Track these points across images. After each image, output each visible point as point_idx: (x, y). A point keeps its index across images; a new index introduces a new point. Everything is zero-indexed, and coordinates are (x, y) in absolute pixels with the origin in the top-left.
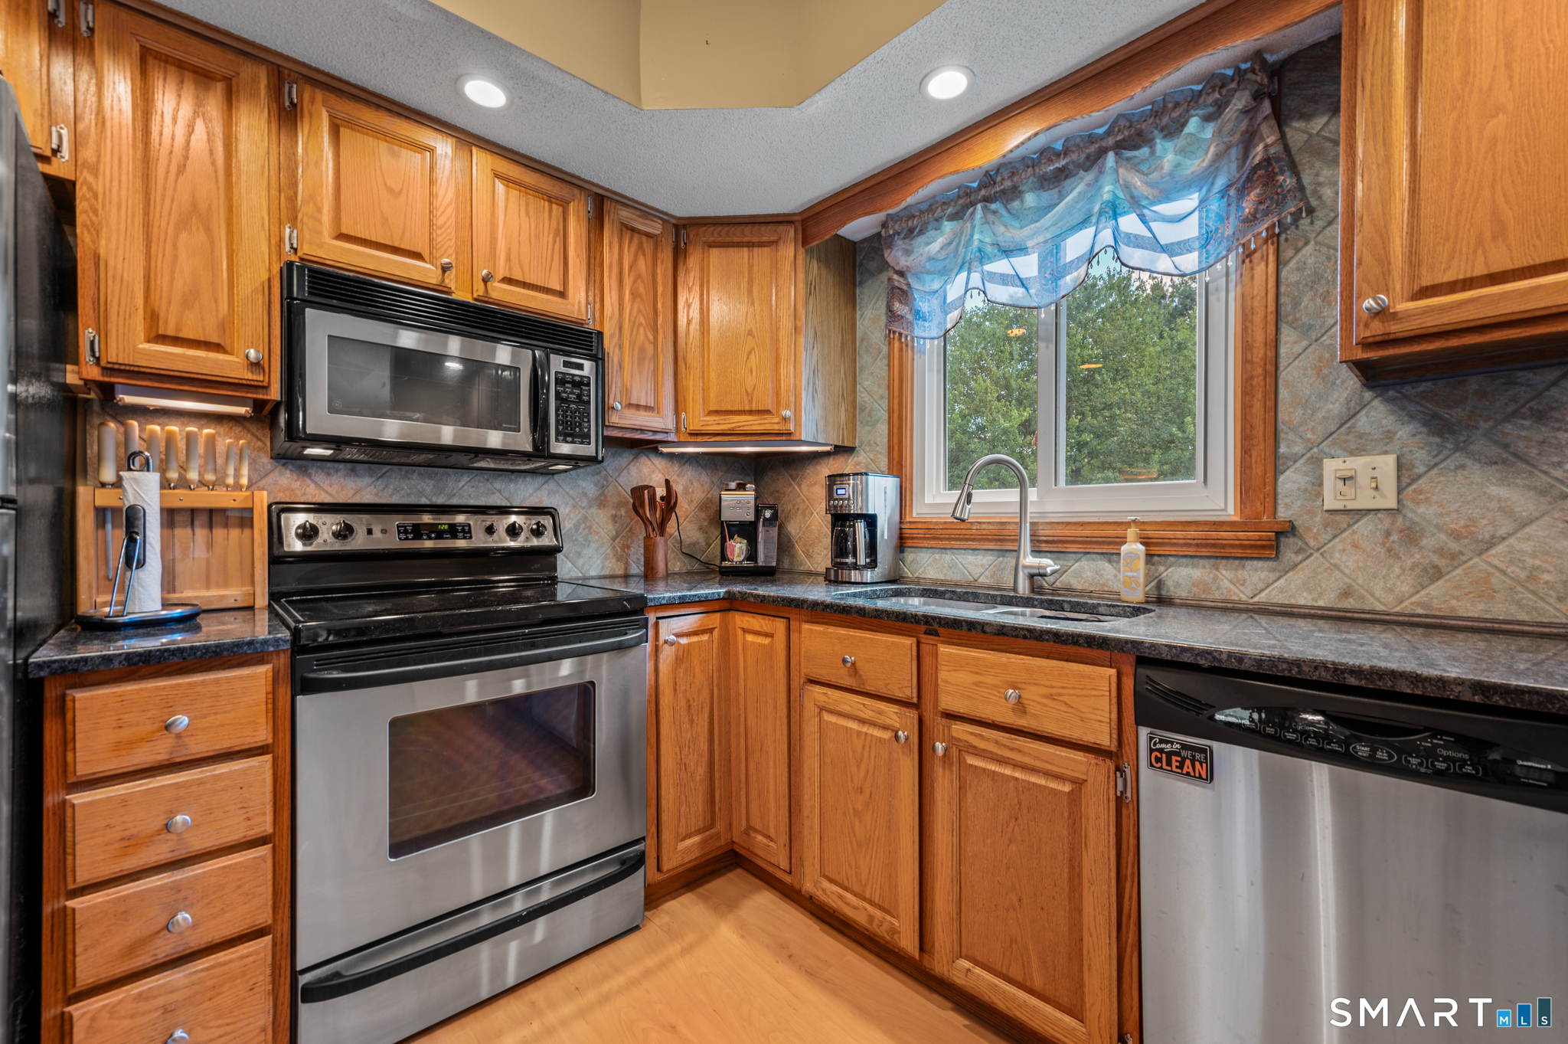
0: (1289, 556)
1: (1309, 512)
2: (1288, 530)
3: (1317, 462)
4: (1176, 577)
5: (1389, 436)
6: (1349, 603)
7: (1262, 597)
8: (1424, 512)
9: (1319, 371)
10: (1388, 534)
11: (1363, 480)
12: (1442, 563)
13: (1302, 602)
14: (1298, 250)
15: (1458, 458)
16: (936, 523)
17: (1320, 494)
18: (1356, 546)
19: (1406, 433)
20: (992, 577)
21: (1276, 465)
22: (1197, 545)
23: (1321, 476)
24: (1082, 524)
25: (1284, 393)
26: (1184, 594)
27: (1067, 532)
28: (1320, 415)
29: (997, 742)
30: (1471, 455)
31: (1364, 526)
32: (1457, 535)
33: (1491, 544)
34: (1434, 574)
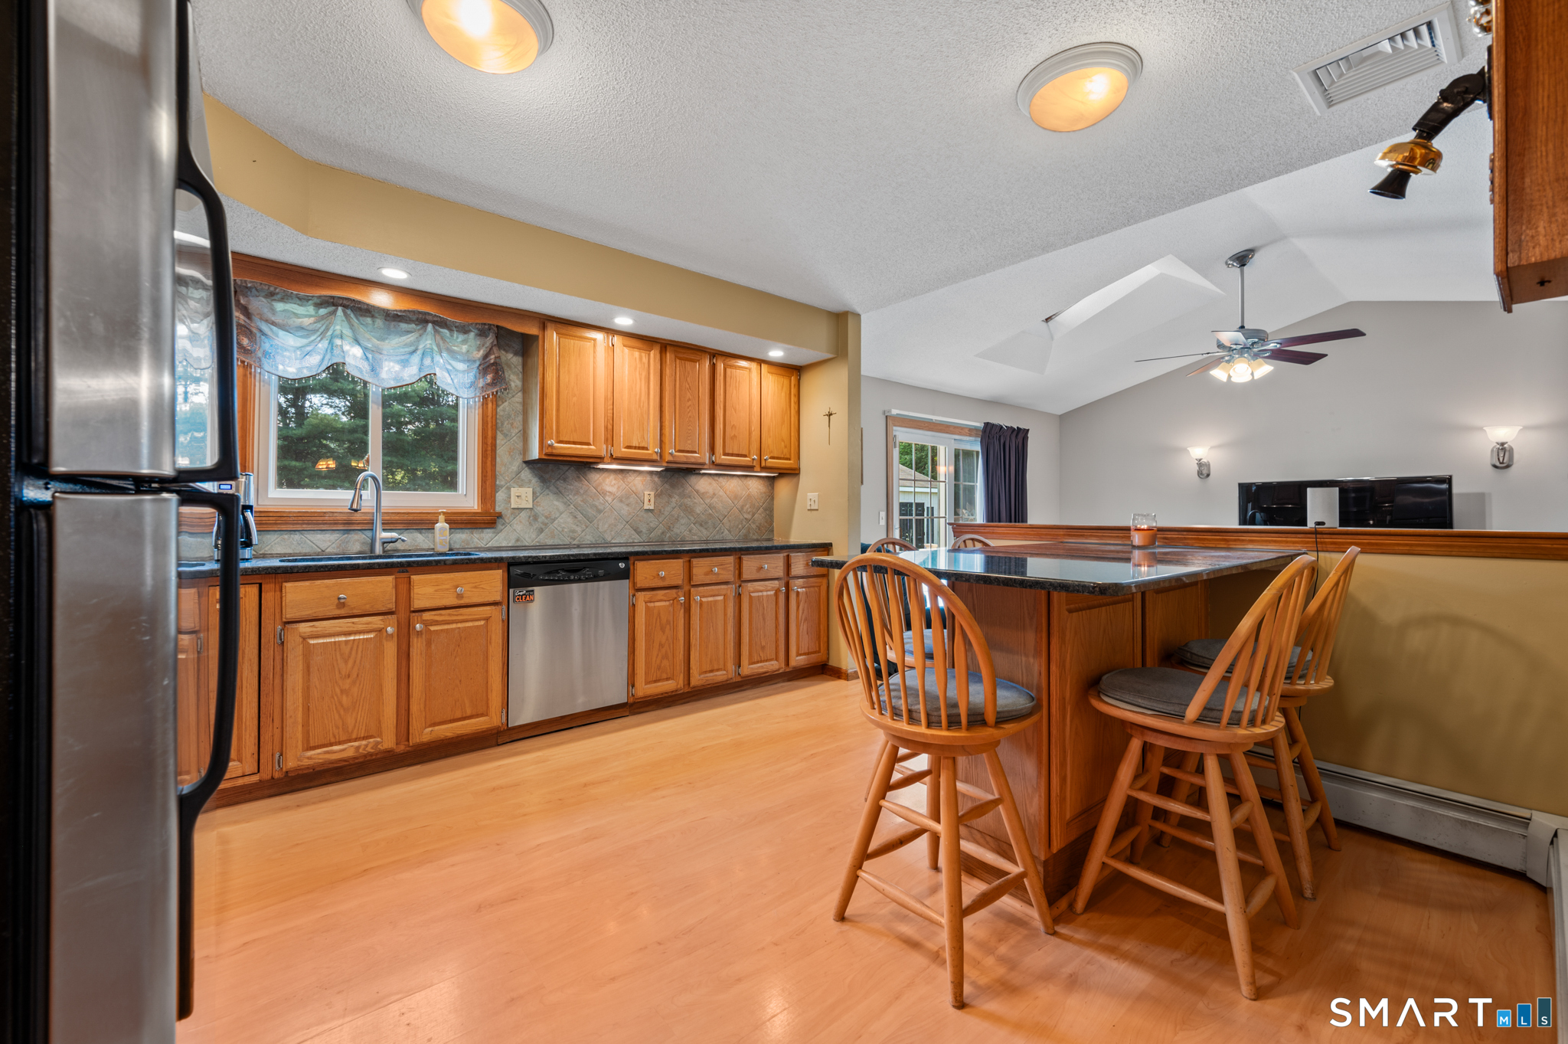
0: (500, 527)
1: (506, 509)
2: (500, 516)
3: (509, 489)
4: (454, 539)
5: (530, 481)
6: (519, 544)
7: (490, 545)
8: (539, 509)
9: (510, 452)
10: (530, 517)
11: (523, 497)
12: (543, 527)
13: (504, 545)
14: (503, 403)
15: (547, 491)
16: (290, 512)
17: (510, 502)
18: (521, 522)
19: (535, 481)
20: (338, 548)
21: (495, 489)
22: (466, 523)
23: (510, 495)
24: (408, 513)
25: (498, 460)
26: (458, 547)
27: (397, 518)
28: (510, 470)
29: (449, 615)
30: (550, 491)
31: (523, 514)
32: (547, 518)
33: (554, 520)
34: (541, 531)
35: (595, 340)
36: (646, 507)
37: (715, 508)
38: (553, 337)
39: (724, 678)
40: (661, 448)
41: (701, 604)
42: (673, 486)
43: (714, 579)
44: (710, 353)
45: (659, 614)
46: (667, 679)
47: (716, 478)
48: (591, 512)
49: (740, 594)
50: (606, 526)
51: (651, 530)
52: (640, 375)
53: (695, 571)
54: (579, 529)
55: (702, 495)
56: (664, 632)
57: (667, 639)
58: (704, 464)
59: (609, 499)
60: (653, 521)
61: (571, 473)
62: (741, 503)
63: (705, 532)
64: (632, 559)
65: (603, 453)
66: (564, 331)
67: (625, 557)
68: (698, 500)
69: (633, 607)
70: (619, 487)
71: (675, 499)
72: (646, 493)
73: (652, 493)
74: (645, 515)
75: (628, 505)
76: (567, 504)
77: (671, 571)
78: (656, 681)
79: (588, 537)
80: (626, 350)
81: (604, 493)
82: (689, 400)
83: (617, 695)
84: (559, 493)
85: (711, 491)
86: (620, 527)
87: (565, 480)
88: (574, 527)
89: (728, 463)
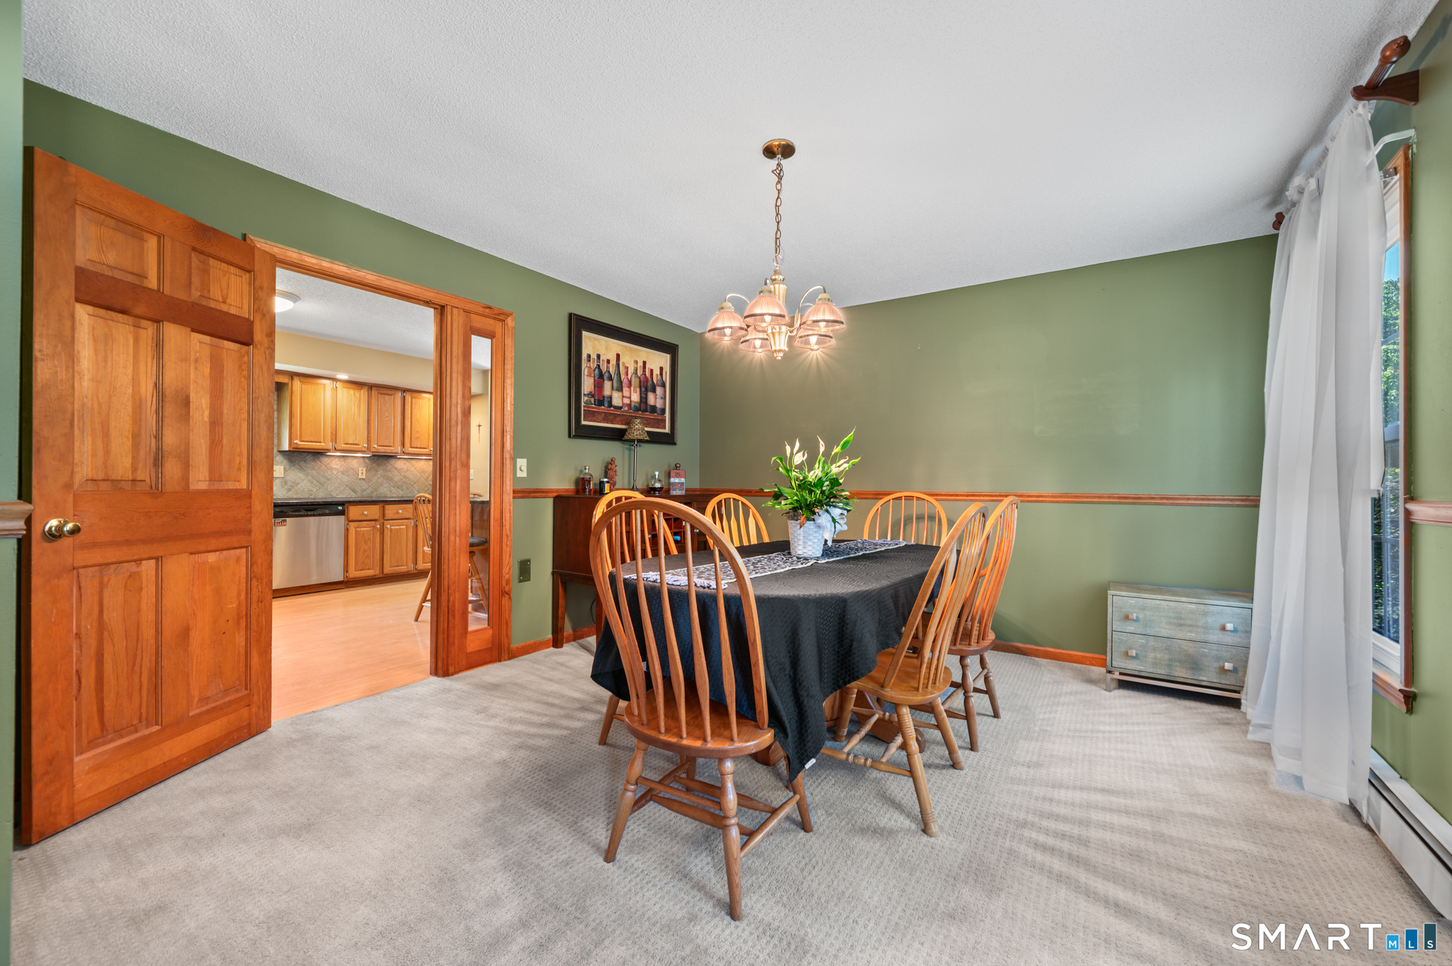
5: (282, 462)
8: (288, 478)
10: (285, 482)
11: (278, 471)
12: (290, 488)
15: (293, 468)
18: (276, 485)
19: (285, 462)
30: (295, 468)
31: (278, 481)
32: (293, 483)
33: (298, 484)
34: (289, 490)
35: (324, 385)
36: (360, 477)
37: (408, 478)
38: (297, 383)
39: (406, 570)
40: (368, 444)
41: (391, 530)
42: (378, 465)
43: (399, 517)
44: (402, 390)
45: (364, 535)
46: (369, 569)
47: (409, 460)
48: (323, 480)
49: (417, 525)
50: (333, 488)
51: (363, 491)
52: (354, 403)
53: (387, 512)
54: (314, 490)
55: (399, 471)
56: (366, 544)
57: (369, 548)
58: (397, 453)
59: (335, 472)
60: (365, 485)
61: (309, 457)
62: (426, 475)
63: (401, 492)
64: (346, 505)
65: (330, 447)
66: (302, 380)
67: (342, 504)
68: (396, 473)
69: (347, 530)
70: (341, 466)
71: (380, 472)
72: (360, 469)
73: (364, 469)
74: (360, 482)
75: (347, 476)
76: (307, 475)
77: (373, 511)
78: (361, 570)
79: (320, 494)
80: (345, 390)
81: (331, 469)
82: (387, 417)
83: (339, 577)
84: (301, 469)
85: (405, 468)
86: (342, 488)
87: (305, 461)
88: (311, 488)
89: (413, 452)
